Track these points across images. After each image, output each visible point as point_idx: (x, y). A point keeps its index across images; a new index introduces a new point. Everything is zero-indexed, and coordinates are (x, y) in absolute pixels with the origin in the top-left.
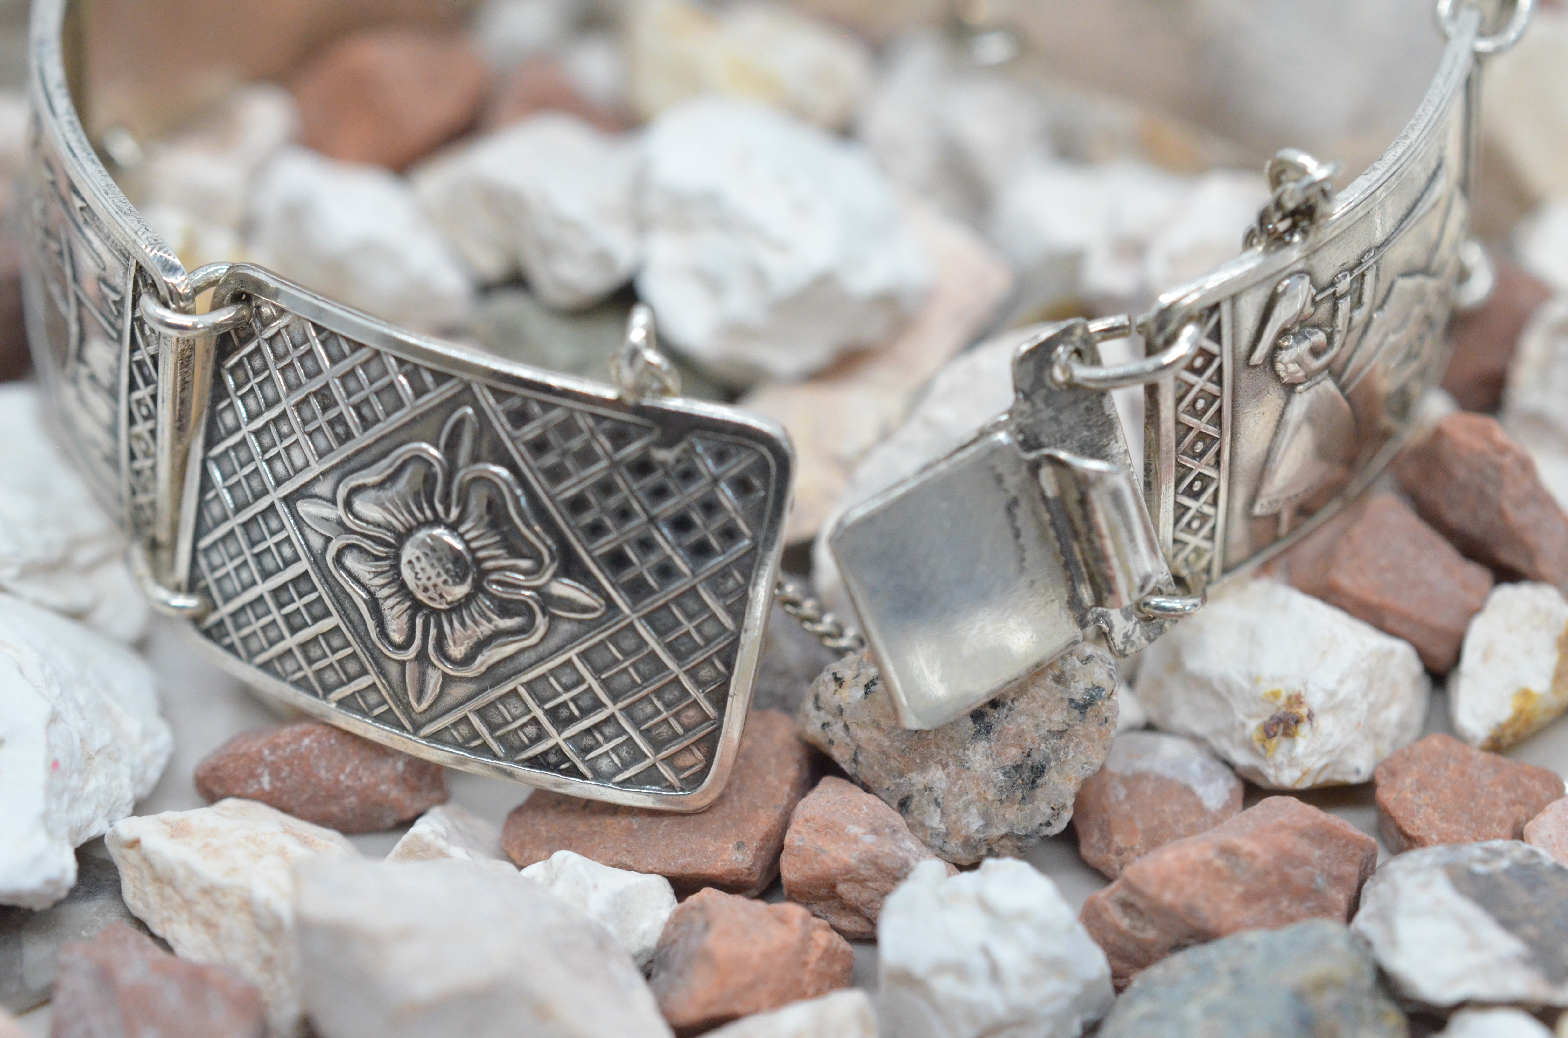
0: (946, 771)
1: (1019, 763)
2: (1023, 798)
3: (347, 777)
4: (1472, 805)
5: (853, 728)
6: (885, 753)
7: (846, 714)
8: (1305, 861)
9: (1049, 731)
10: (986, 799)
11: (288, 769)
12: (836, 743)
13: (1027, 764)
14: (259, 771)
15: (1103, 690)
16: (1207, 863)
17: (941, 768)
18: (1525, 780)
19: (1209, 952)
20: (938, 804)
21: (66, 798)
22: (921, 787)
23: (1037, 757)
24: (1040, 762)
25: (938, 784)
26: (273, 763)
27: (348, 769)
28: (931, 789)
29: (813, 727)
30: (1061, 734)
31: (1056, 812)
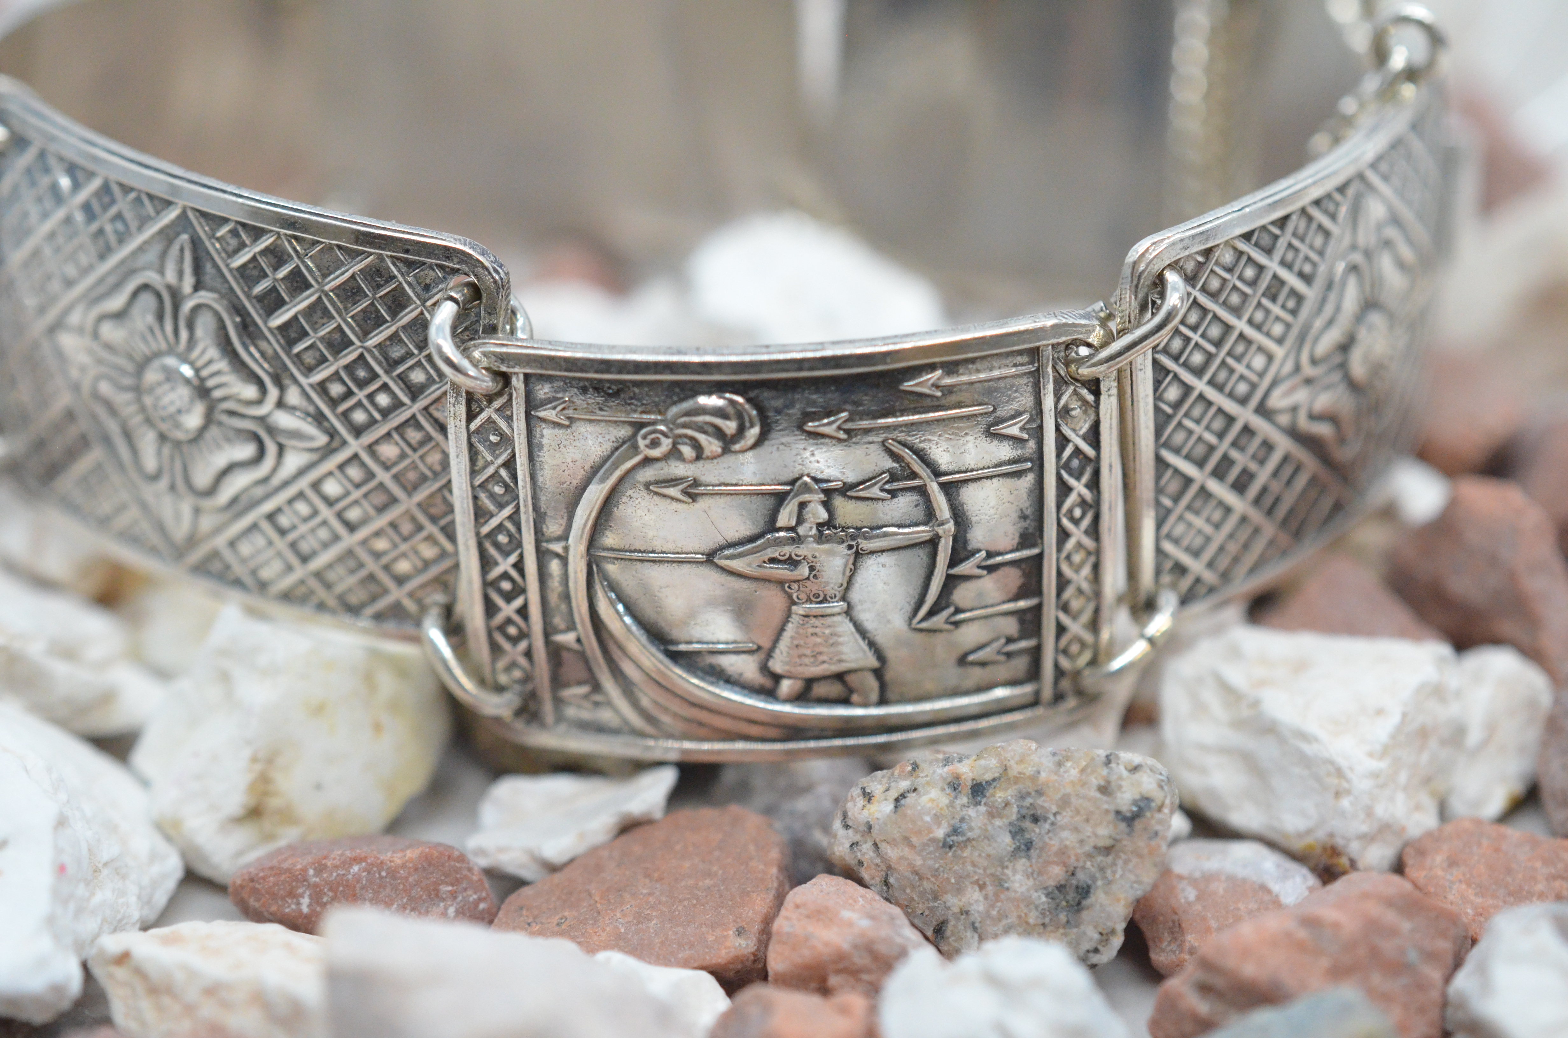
0: (984, 892)
1: (1063, 882)
2: (1068, 922)
5: (883, 846)
6: (916, 873)
7: (875, 831)
8: (1393, 932)
9: (1095, 847)
10: (1027, 923)
12: (865, 865)
13: (1071, 884)
15: (1153, 800)
16: (1289, 935)
17: (977, 889)
20: (975, 929)
21: (72, 906)
22: (956, 910)
23: (1081, 876)
24: (1085, 882)
25: (975, 907)
26: (316, 885)
28: (967, 913)
29: (841, 849)
30: (1107, 850)
31: (1104, 937)
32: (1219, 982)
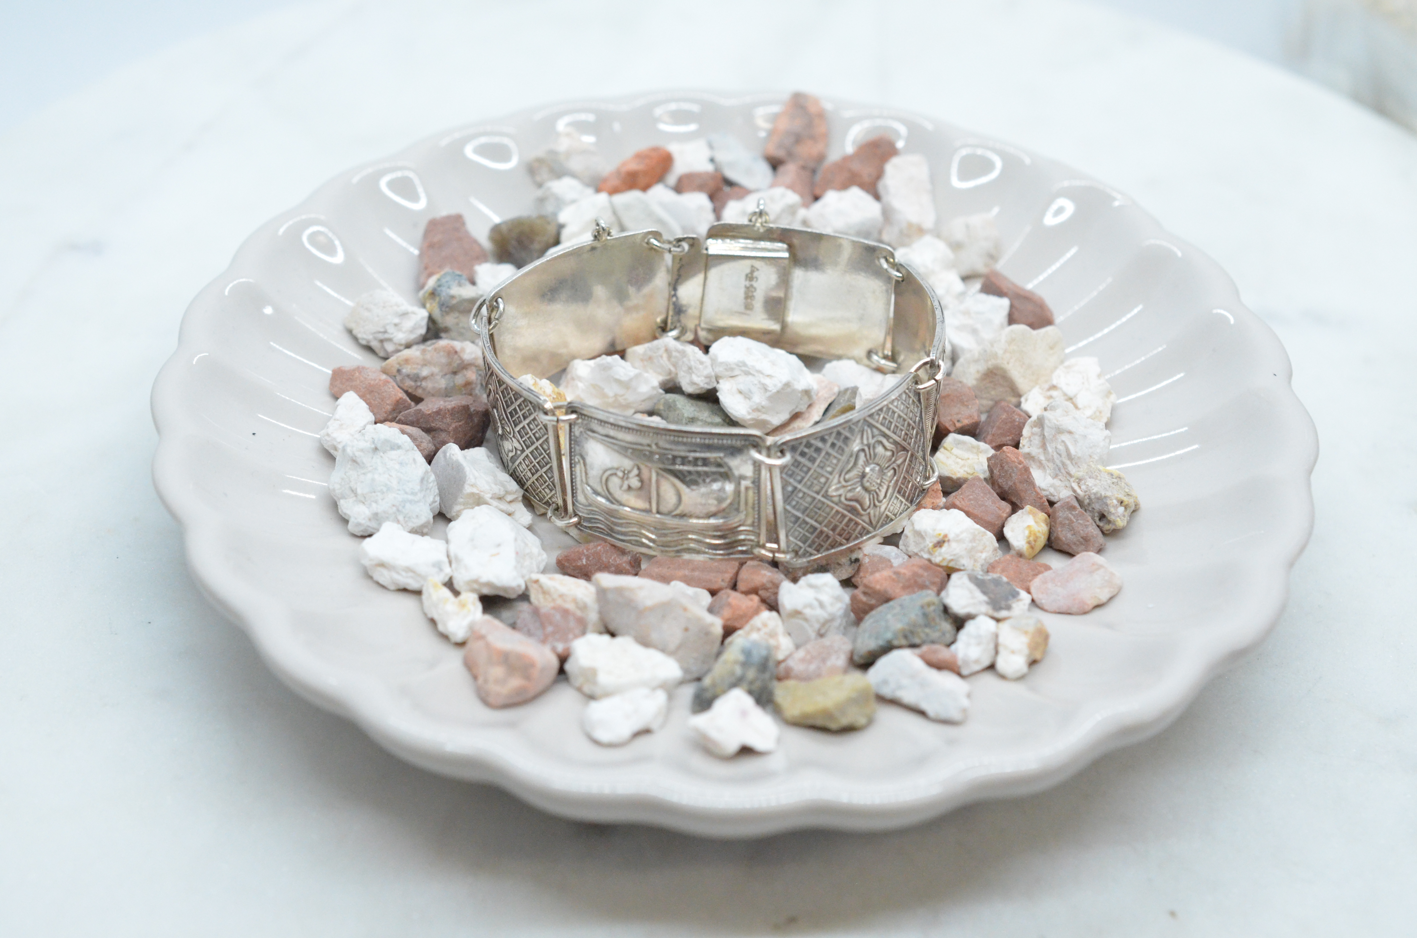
3: (612, 560)
4: (1020, 576)
8: (922, 576)
11: (592, 557)
14: (582, 557)
16: (890, 577)
18: (1038, 568)
19: (891, 603)
26: (587, 555)
27: (613, 558)
32: (869, 591)
